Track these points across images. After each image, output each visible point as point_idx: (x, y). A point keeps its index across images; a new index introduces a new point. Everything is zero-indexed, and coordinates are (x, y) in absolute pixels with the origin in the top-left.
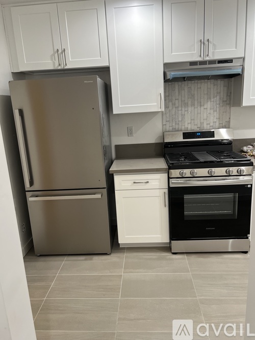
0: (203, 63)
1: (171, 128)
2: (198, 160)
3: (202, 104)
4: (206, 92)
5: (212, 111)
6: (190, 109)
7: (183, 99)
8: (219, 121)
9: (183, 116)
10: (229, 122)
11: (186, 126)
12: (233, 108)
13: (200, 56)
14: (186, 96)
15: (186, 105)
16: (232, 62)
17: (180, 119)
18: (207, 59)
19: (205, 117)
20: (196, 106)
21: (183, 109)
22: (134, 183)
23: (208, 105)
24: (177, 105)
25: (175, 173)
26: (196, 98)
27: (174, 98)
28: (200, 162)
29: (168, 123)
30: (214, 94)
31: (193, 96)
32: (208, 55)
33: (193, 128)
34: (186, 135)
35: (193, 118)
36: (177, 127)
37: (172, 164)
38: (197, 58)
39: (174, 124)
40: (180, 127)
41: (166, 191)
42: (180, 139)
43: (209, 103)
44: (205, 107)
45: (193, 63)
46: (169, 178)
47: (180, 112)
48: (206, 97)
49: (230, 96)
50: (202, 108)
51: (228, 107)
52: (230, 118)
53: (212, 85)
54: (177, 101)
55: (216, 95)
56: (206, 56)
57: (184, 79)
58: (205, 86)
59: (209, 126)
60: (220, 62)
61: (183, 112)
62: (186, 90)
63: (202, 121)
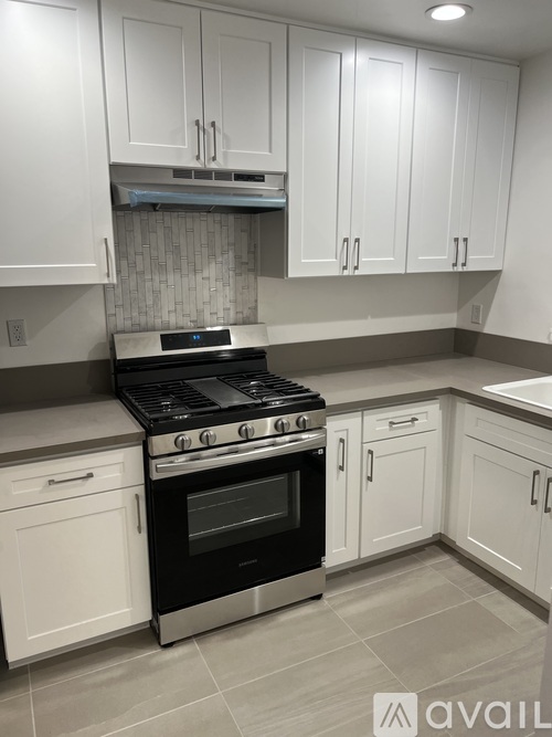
0: (203, 174)
1: (128, 323)
2: (214, 404)
3: (199, 267)
4: (204, 241)
5: (220, 284)
6: (171, 278)
7: (154, 253)
8: (236, 307)
9: (157, 294)
10: (256, 308)
11: (165, 318)
12: (262, 280)
13: (198, 158)
14: (162, 248)
15: (162, 268)
16: (263, 181)
17: (149, 302)
18: (213, 166)
19: (207, 299)
20: (185, 272)
21: (156, 278)
22: (51, 482)
23: (212, 271)
24: (140, 268)
25: (163, 443)
26: (184, 253)
27: (131, 251)
28: (221, 410)
29: (120, 312)
30: (222, 247)
31: (178, 248)
32: (214, 159)
33: (181, 324)
34: (169, 341)
35: (179, 299)
36: (143, 320)
37: (156, 420)
38: (188, 162)
39: (135, 314)
40: (151, 321)
41: (141, 490)
42: (155, 350)
43: (213, 265)
44: (206, 274)
45: (180, 173)
46: (147, 457)
47: (148, 284)
48: (205, 250)
49: (254, 253)
50: (199, 277)
51: (251, 276)
52: (256, 301)
53: (217, 226)
54: (139, 258)
55: (226, 248)
56: (209, 160)
57: (154, 206)
58: (203, 225)
59: (215, 317)
60: (241, 176)
61: (156, 284)
62: (160, 232)
63: (200, 306)
